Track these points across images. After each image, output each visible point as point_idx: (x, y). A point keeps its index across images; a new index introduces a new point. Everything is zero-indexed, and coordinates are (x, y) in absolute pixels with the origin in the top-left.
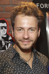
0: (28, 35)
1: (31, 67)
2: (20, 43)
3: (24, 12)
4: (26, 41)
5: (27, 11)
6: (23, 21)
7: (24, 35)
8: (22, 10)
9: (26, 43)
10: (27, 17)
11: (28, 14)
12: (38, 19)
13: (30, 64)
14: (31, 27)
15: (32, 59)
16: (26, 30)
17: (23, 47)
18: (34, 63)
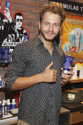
0: (52, 28)
1: (51, 55)
2: (45, 34)
3: (52, 10)
4: (50, 33)
5: (54, 10)
6: (50, 18)
7: (49, 29)
8: (51, 9)
9: (49, 35)
10: (54, 14)
11: (55, 13)
12: (62, 17)
13: (51, 52)
14: (55, 23)
15: (52, 49)
16: (52, 25)
17: (47, 37)
18: (54, 52)
